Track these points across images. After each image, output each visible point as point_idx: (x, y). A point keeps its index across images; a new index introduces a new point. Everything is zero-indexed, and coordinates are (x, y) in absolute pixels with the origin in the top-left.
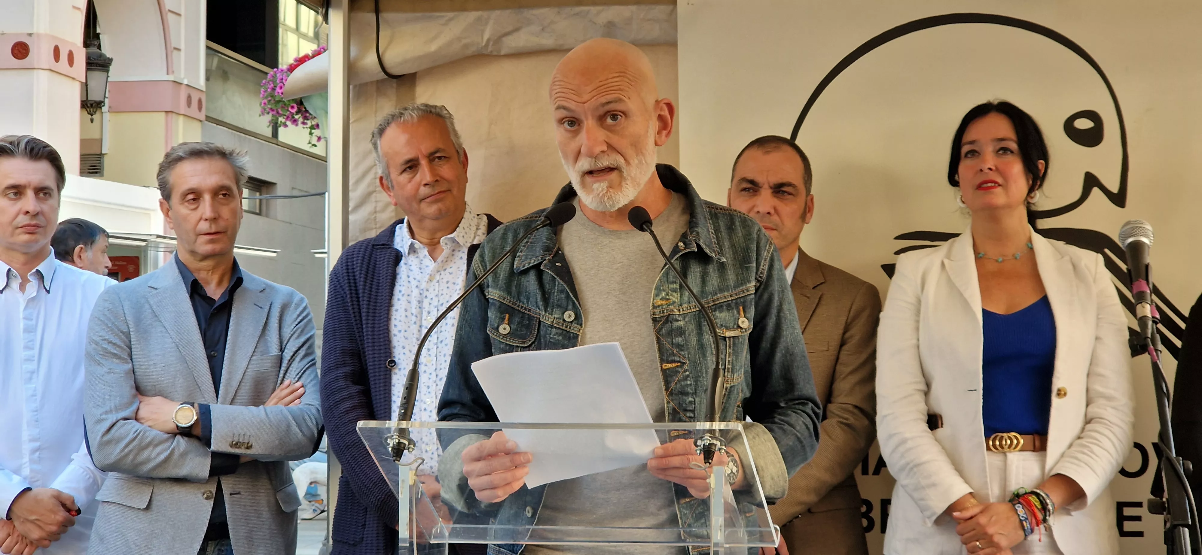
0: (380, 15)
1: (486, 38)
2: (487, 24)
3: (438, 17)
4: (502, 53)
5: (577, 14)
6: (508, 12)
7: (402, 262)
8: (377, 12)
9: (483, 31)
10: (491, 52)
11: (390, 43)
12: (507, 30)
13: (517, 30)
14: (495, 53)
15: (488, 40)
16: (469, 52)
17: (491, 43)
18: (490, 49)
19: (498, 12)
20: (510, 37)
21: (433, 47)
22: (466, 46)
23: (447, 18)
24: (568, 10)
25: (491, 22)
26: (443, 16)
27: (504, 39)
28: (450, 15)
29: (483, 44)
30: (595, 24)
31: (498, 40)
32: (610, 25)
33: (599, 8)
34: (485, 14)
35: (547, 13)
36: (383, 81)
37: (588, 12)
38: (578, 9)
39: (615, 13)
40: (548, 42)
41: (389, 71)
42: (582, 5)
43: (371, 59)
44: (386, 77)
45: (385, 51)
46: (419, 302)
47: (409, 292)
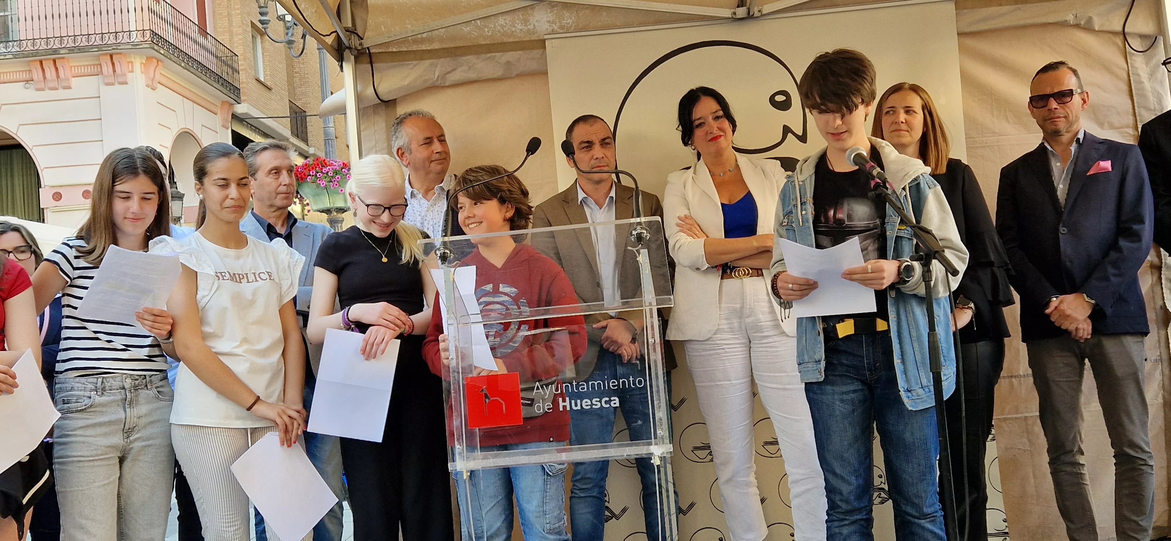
0: (373, 65)
1: (436, 76)
2: (436, 67)
3: (408, 64)
4: (447, 85)
5: (489, 58)
6: (449, 59)
8: (371, 63)
9: (434, 72)
10: (440, 84)
11: (380, 81)
12: (449, 70)
13: (454, 70)
14: (442, 85)
15: (438, 77)
16: (428, 84)
17: (440, 78)
18: (439, 82)
19: (443, 60)
20: (450, 74)
21: (406, 82)
22: (425, 81)
23: (413, 65)
24: (483, 55)
25: (439, 66)
26: (411, 64)
27: (447, 75)
28: (414, 63)
29: (436, 79)
30: (499, 63)
31: (444, 76)
32: (508, 63)
33: (501, 54)
34: (435, 61)
35: (471, 58)
36: (379, 104)
37: (495, 56)
38: (489, 55)
39: (510, 56)
40: (473, 76)
41: (381, 98)
42: (491, 53)
43: (370, 92)
44: (380, 102)
45: (378, 86)
46: (422, 224)
47: (415, 219)
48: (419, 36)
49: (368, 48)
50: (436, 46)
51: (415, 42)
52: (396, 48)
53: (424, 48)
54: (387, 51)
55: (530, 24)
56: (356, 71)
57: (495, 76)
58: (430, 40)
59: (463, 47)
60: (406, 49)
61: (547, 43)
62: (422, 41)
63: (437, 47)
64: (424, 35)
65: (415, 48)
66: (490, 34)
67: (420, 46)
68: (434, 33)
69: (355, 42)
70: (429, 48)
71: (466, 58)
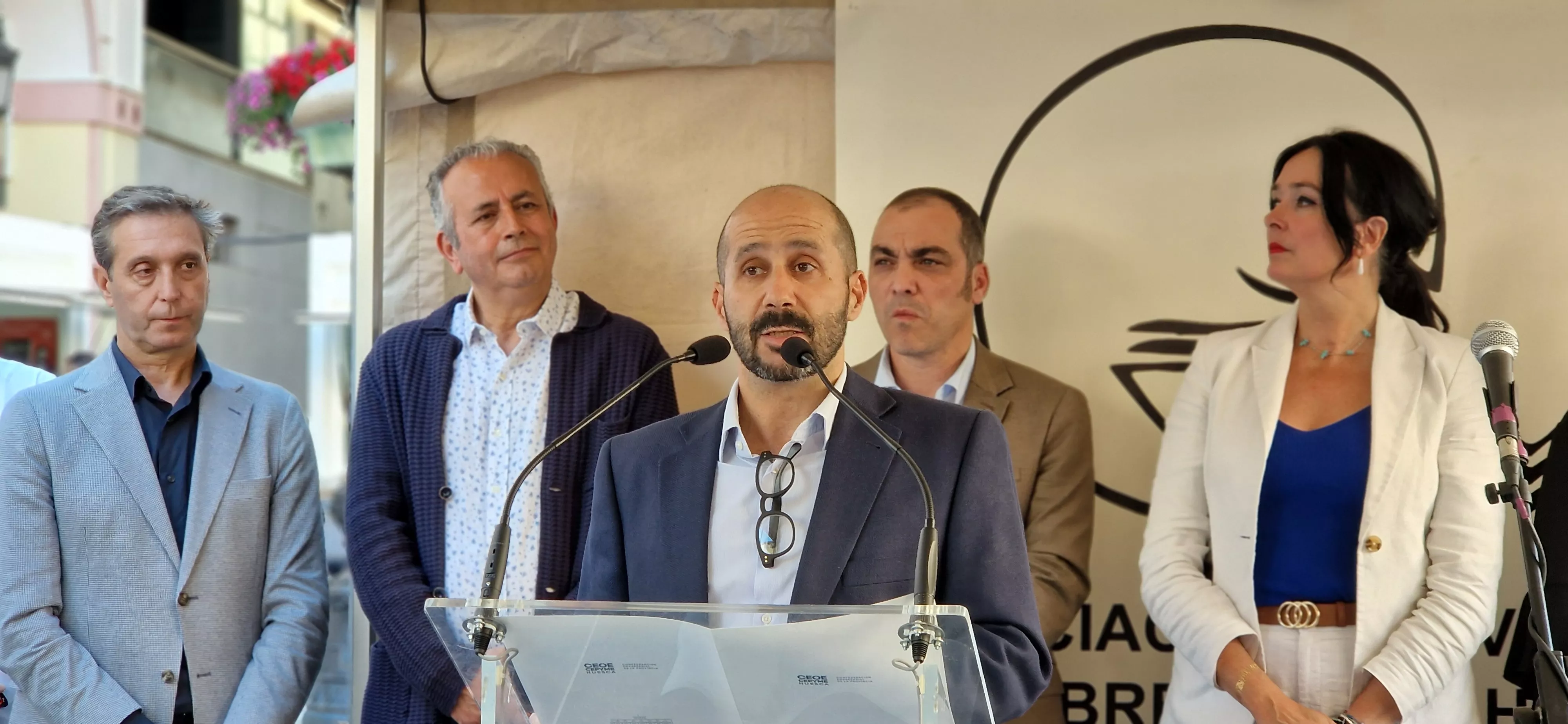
0: (427, 16)
1: (572, 50)
2: (574, 30)
3: (507, 20)
4: (595, 70)
5: (698, 19)
6: (603, 14)
7: (462, 355)
8: (423, 11)
9: (568, 41)
10: (579, 69)
11: (440, 55)
12: (602, 39)
13: (614, 40)
14: (584, 71)
15: (576, 53)
16: (549, 69)
17: (580, 58)
18: (577, 65)
19: (589, 15)
20: (605, 50)
21: (500, 62)
22: (545, 61)
23: (518, 23)
24: (685, 13)
25: (580, 29)
26: (513, 20)
27: (598, 52)
28: (523, 17)
29: (569, 58)
30: (721, 32)
31: (590, 52)
32: (743, 35)
33: (729, 13)
34: (570, 17)
35: (656, 17)
36: (429, 106)
37: (713, 16)
38: (699, 12)
39: (748, 18)
40: (657, 56)
41: (436, 93)
42: (704, 7)
43: (413, 77)
44: (434, 101)
45: (433, 66)
46: (485, 410)
47: (471, 395)
56: (384, 28)
57: (708, 61)
71: (642, 15)
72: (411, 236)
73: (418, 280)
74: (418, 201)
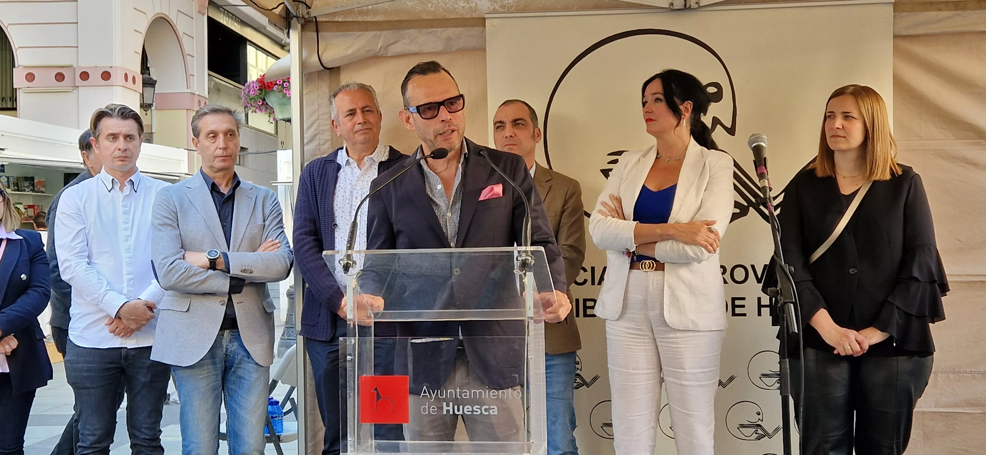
0: (319, 33)
1: (379, 47)
2: (379, 38)
3: (352, 35)
4: (389, 55)
5: (430, 33)
6: (391, 32)
7: (341, 170)
8: (317, 31)
9: (377, 43)
10: (382, 54)
11: (325, 49)
12: (392, 42)
13: (396, 42)
14: (384, 55)
15: (381, 48)
16: (370, 55)
17: (382, 50)
18: (381, 53)
19: (385, 32)
20: (392, 46)
21: (350, 52)
22: (368, 51)
23: (357, 35)
24: (425, 30)
25: (382, 38)
26: (355, 34)
27: (389, 47)
29: (378, 50)
30: (440, 38)
31: (386, 47)
32: (449, 39)
33: (443, 29)
34: (379, 33)
35: (413, 32)
36: (322, 71)
37: (436, 31)
38: (430, 30)
39: (451, 32)
41: (325, 65)
42: (432, 27)
43: (314, 59)
44: (323, 69)
45: (322, 54)
46: (351, 192)
47: (345, 187)
48: (365, 8)
49: (315, 17)
50: (380, 18)
51: (361, 13)
52: (342, 18)
53: (369, 19)
54: (333, 20)
55: (472, 2)
56: (302, 38)
57: (435, 50)
58: (375, 12)
59: (406, 21)
60: (350, 20)
61: (487, 22)
62: (367, 13)
63: (380, 20)
64: (370, 7)
65: (360, 19)
66: (433, 9)
67: (365, 17)
68: (379, 5)
69: (302, 10)
70: (373, 20)
71: (408, 31)
72: (316, 125)
73: (319, 142)
74: (318, 110)
